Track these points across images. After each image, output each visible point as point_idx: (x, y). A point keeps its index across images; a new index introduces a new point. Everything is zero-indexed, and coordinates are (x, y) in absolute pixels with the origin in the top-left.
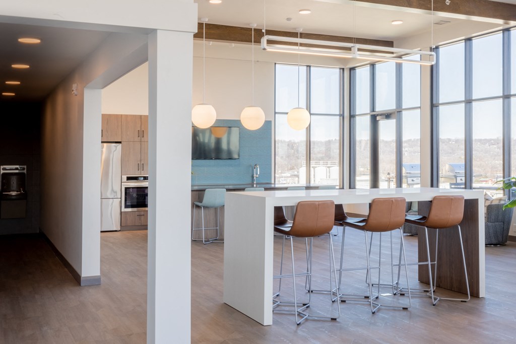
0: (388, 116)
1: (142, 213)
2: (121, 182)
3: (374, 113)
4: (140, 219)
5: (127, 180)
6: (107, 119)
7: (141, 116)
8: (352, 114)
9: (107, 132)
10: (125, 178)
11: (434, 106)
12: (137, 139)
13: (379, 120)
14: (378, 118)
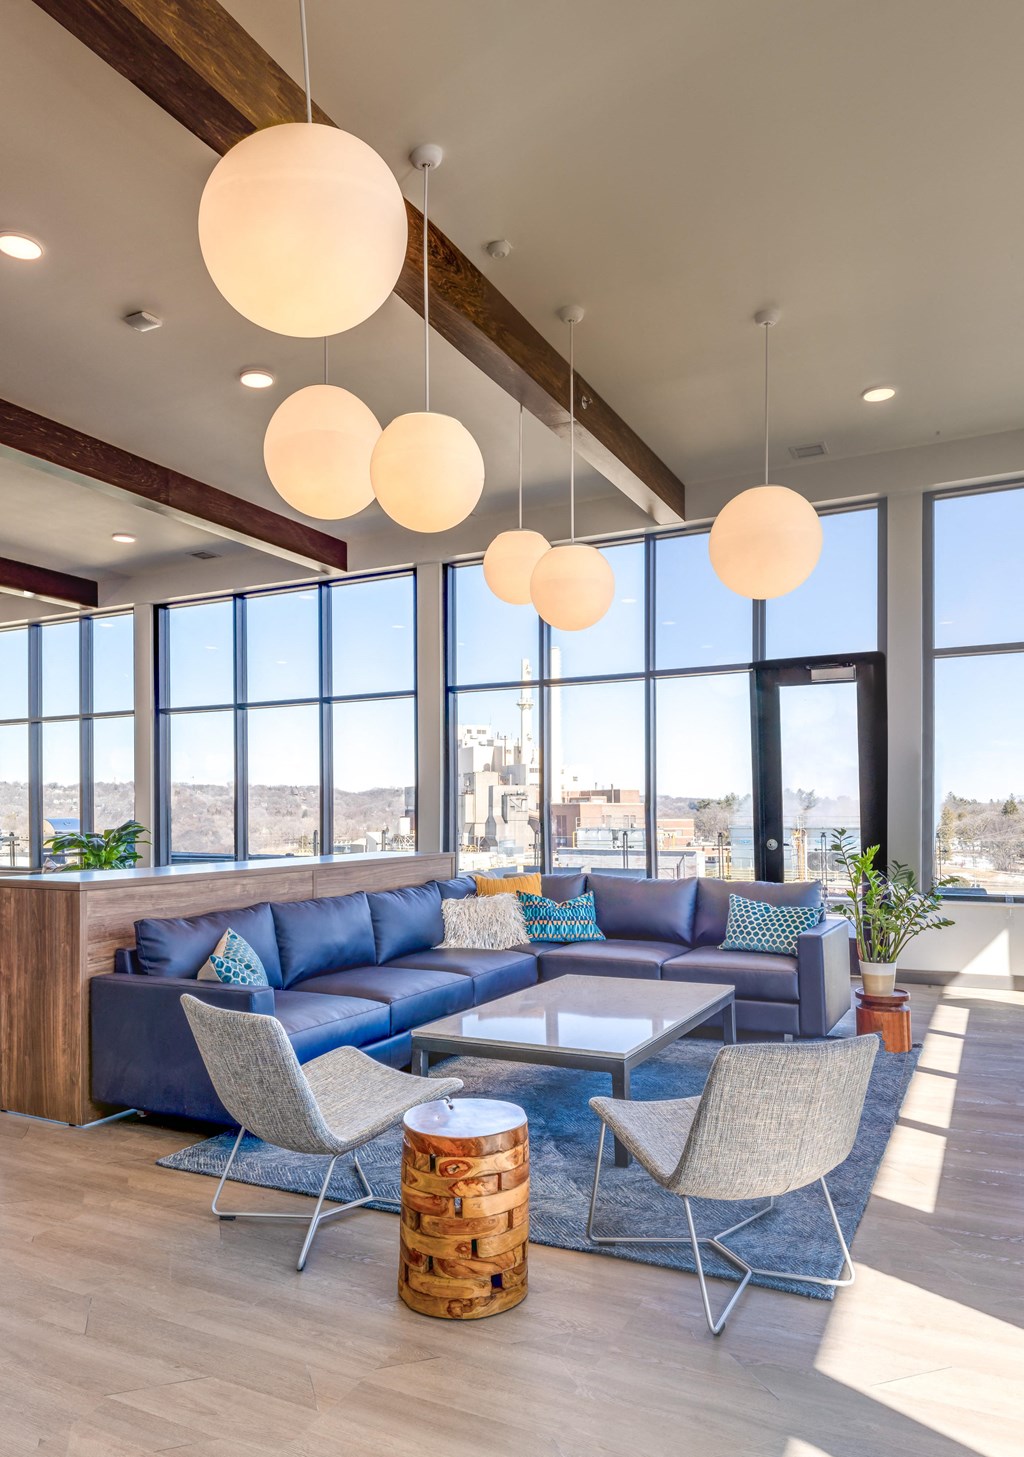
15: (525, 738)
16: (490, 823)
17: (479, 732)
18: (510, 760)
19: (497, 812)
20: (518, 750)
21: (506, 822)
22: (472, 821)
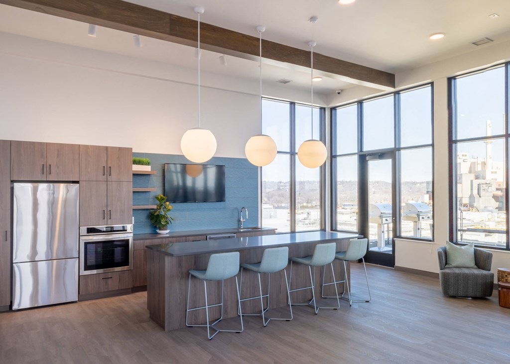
0: (380, 155)
1: (110, 275)
2: (79, 236)
3: (361, 153)
4: (106, 283)
5: (88, 232)
6: (58, 151)
7: (107, 147)
8: (333, 155)
9: (58, 168)
10: (84, 230)
11: (452, 142)
12: (102, 178)
13: (368, 161)
14: (367, 158)
15: (488, 157)
16: (471, 197)
17: (463, 155)
18: (479, 168)
19: (475, 192)
20: (484, 164)
21: (480, 197)
22: (461, 196)
